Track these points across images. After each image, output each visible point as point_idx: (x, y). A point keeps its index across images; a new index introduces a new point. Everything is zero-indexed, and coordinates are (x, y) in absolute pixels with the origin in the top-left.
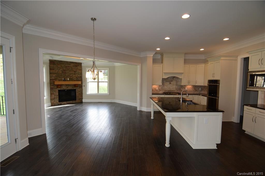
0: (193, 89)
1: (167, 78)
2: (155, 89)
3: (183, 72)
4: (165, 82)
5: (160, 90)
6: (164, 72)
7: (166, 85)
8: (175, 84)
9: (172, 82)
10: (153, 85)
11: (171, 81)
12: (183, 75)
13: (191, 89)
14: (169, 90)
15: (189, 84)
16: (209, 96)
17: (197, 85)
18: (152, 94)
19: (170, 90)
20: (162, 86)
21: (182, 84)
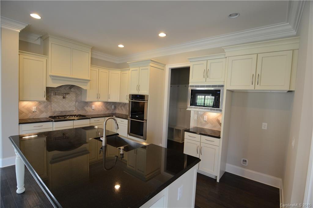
0: (104, 108)
1: (57, 87)
2: (29, 110)
3: (89, 79)
4: (52, 94)
5: (42, 112)
6: (50, 74)
7: (55, 100)
8: (73, 99)
9: (67, 96)
10: (20, 100)
11: (65, 93)
12: (89, 84)
13: (101, 108)
14: (61, 110)
15: (99, 100)
16: (131, 118)
17: (110, 101)
18: (20, 124)
19: (63, 110)
20: (45, 104)
21: (88, 100)
